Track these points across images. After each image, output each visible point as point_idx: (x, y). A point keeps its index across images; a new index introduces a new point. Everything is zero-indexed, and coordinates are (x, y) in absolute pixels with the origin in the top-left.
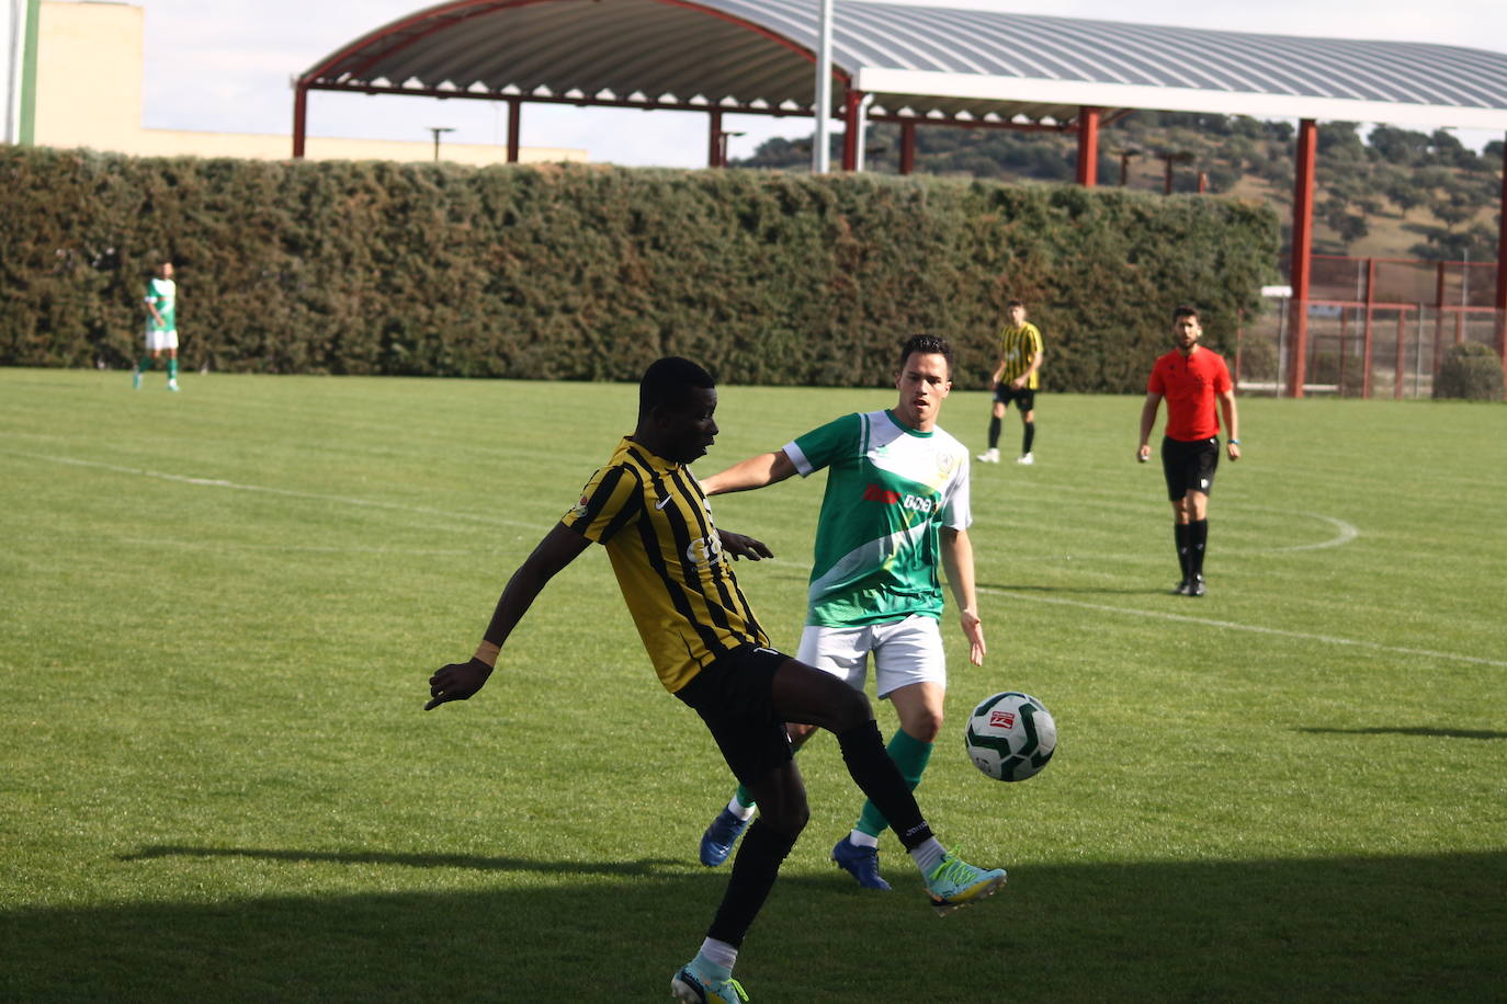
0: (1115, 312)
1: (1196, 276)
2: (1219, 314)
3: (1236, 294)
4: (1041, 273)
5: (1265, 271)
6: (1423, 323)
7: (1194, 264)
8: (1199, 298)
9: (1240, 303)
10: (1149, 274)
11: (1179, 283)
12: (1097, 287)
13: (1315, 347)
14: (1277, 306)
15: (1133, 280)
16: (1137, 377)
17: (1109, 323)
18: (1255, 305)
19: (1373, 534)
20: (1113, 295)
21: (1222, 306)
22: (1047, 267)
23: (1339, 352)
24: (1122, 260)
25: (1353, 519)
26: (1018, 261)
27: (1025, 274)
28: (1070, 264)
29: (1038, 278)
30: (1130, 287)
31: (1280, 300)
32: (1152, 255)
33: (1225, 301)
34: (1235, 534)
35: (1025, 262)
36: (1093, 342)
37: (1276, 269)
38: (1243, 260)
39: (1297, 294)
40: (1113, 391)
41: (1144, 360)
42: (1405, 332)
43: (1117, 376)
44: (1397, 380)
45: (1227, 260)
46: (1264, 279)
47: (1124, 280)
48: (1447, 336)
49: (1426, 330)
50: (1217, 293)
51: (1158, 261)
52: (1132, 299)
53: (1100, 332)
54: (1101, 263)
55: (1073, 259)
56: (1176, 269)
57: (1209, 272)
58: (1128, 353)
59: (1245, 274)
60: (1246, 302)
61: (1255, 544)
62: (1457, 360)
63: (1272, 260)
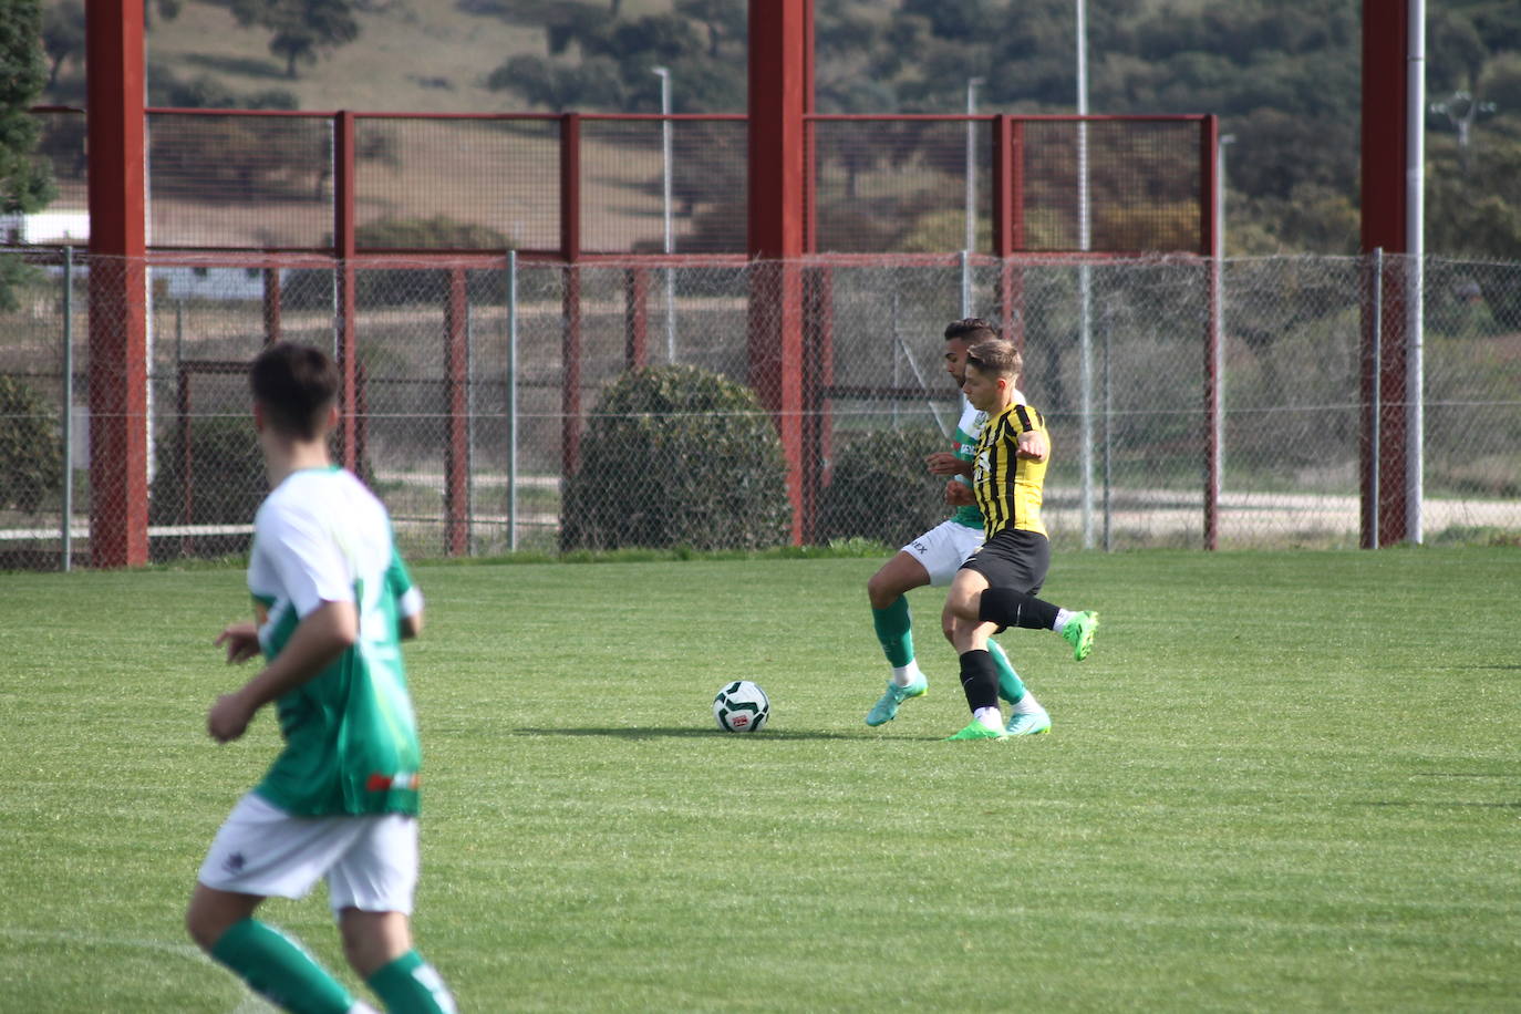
6: (521, 311)
49: (532, 335)
62: (634, 423)
63: (23, 126)
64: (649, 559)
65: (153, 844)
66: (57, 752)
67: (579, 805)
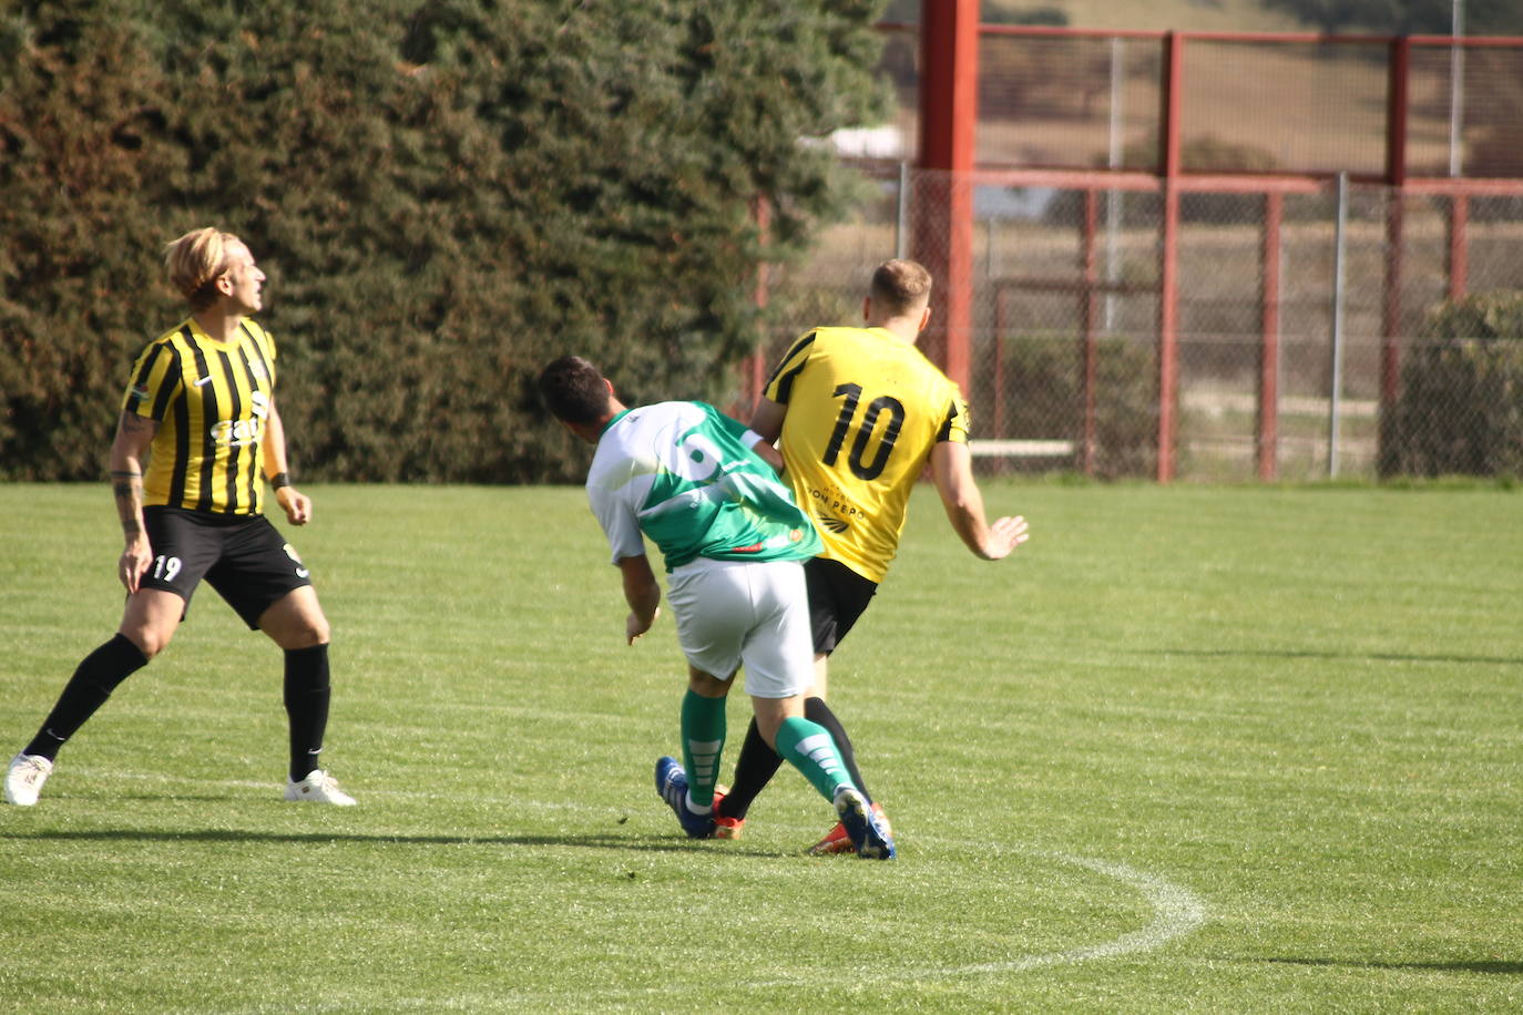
0: (370, 219)
1: (624, 98)
2: (698, 220)
3: (751, 157)
4: (125, 95)
5: (841, 82)
6: (1349, 230)
7: (616, 61)
8: (635, 171)
9: (765, 182)
10: (473, 93)
11: (569, 122)
12: (308, 139)
13: (996, 322)
14: (882, 189)
15: (422, 116)
16: (444, 427)
17: (352, 254)
18: (811, 190)
19: (1256, 915)
20: (359, 166)
21: (707, 196)
22: (145, 75)
23: (1073, 333)
24: (385, 49)
25: (1187, 865)
26: (48, 57)
27: (72, 96)
28: (220, 65)
29: (116, 112)
30: (414, 139)
31: (886, 168)
32: (479, 33)
33: (715, 176)
34: (821, 923)
35: (70, 59)
36: (302, 314)
37: (876, 74)
38: (771, 45)
39: (936, 147)
40: (371, 474)
41: (463, 372)
42: (1281, 264)
43: (379, 423)
44: (1261, 420)
45: (718, 47)
46: (839, 108)
47: (393, 117)
48: (1423, 275)
50: (692, 154)
51: (502, 55)
52: (421, 176)
53: (322, 283)
54: (317, 61)
55: (230, 51)
56: (556, 77)
57: (665, 88)
58: (413, 350)
59: (776, 90)
60: (784, 181)
61: (884, 951)
62: (1458, 351)
63: (864, 43)
64: (1471, 488)
65: (1035, 757)
66: (923, 664)
67: (1453, 734)
